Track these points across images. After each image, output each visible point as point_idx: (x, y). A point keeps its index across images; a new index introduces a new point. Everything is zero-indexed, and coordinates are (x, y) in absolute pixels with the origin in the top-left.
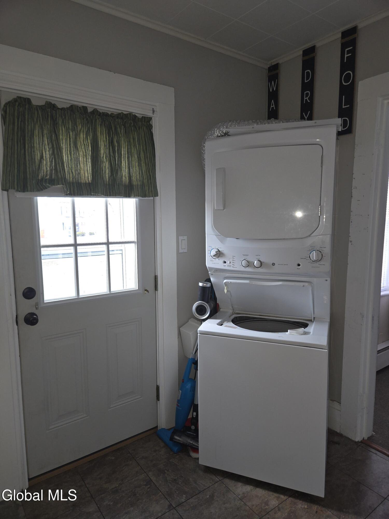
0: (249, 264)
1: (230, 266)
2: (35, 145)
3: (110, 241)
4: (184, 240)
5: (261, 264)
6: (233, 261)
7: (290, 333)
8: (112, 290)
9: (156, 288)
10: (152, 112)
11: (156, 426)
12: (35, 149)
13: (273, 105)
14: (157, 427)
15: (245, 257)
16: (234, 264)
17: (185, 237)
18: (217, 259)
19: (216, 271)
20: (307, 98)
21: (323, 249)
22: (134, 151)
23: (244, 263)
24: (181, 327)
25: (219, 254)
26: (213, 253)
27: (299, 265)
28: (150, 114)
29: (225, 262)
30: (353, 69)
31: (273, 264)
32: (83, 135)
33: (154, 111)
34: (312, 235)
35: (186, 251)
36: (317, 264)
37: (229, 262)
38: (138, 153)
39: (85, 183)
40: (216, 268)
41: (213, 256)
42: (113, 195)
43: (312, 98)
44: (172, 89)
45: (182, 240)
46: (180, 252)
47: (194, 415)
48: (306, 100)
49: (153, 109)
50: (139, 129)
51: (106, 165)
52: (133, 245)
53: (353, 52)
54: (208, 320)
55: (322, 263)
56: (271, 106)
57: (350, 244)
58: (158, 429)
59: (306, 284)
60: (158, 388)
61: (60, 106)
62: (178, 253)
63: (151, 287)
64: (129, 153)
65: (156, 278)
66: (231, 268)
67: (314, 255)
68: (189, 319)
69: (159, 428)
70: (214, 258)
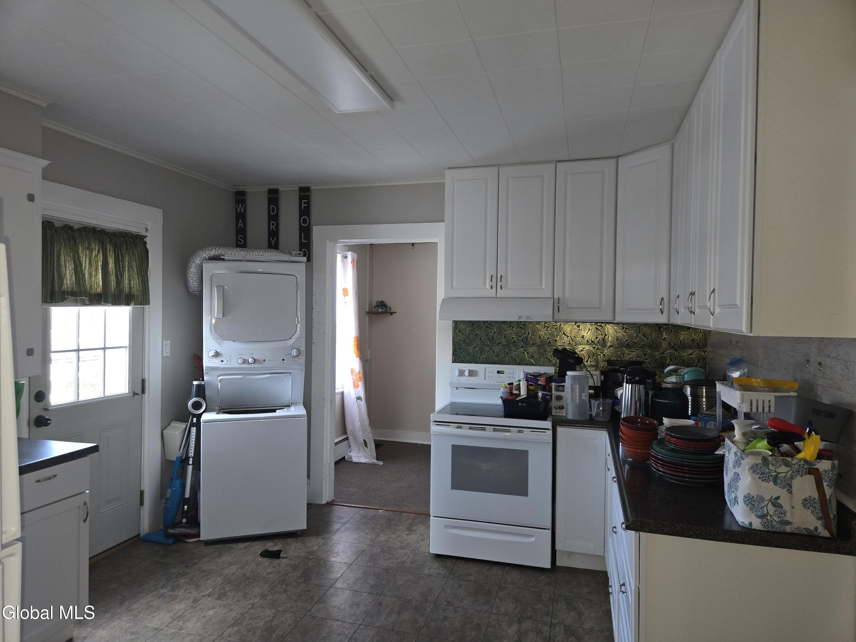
0: (245, 361)
1: (227, 364)
2: (61, 263)
3: (107, 346)
4: (168, 344)
5: (255, 361)
6: (230, 360)
7: (278, 412)
8: (105, 394)
9: (143, 391)
10: (145, 230)
11: (139, 533)
12: (62, 266)
13: (241, 224)
14: (139, 535)
15: (241, 356)
16: (231, 362)
17: (169, 342)
18: (215, 359)
19: (212, 369)
20: (273, 227)
21: (300, 347)
22: (134, 265)
23: (240, 361)
24: (164, 429)
25: (217, 355)
26: (212, 353)
27: (284, 360)
28: (143, 233)
29: (222, 361)
30: (309, 215)
31: (264, 360)
32: (95, 252)
33: (147, 230)
34: (292, 338)
35: (169, 355)
36: (296, 359)
37: (226, 361)
38: (138, 267)
39: (95, 294)
40: (213, 367)
41: (212, 356)
42: (119, 305)
43: (277, 227)
44: (161, 211)
45: (166, 344)
46: (164, 356)
47: (186, 509)
48: (272, 228)
49: (146, 227)
50: (138, 245)
51: (113, 279)
52: (124, 349)
53: (308, 203)
54: (204, 413)
55: (299, 357)
56: (239, 225)
57: (313, 345)
58: (141, 537)
59: (288, 374)
60: (142, 493)
61: (76, 227)
62: (163, 357)
63: (139, 390)
64: (130, 267)
65: (143, 381)
66: (229, 366)
67: (294, 352)
68: (171, 422)
69: (142, 535)
70: (212, 358)
